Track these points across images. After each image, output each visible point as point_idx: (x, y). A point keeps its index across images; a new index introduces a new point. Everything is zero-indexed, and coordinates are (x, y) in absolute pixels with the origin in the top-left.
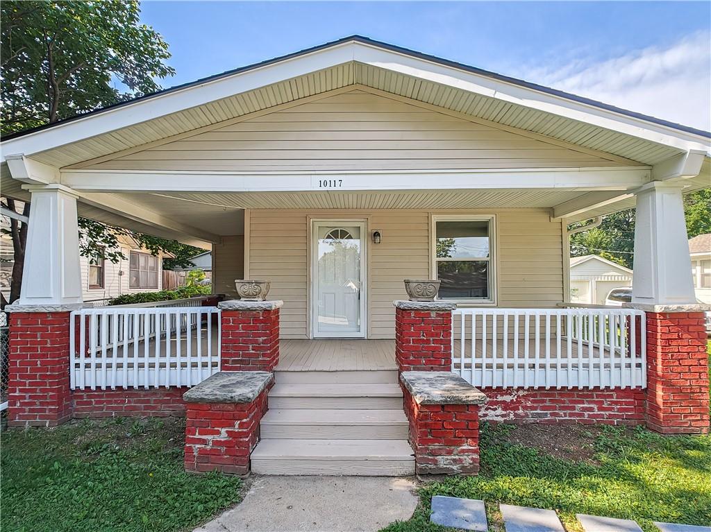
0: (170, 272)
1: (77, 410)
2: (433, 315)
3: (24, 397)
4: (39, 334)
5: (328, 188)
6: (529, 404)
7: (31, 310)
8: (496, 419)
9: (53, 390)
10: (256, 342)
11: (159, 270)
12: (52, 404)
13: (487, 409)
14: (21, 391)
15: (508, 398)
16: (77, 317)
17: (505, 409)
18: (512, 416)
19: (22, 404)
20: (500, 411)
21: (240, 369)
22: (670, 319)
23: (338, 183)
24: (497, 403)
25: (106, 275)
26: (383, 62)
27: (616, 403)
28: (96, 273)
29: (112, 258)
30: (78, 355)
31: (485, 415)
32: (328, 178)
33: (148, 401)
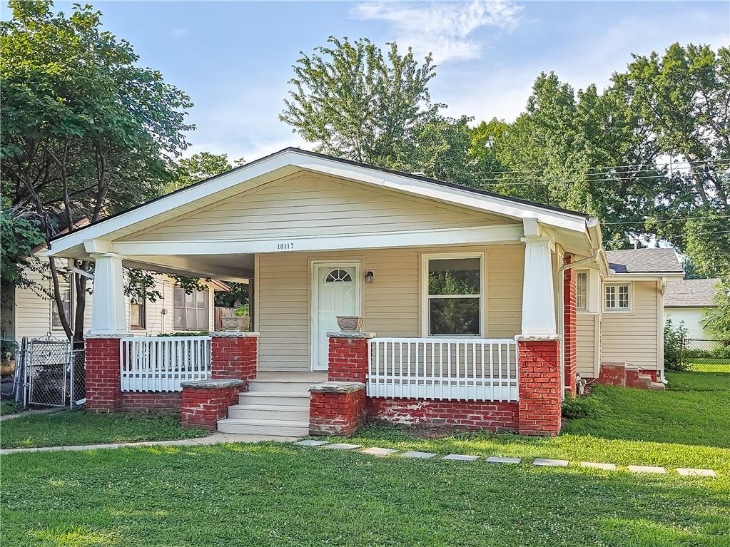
0: (224, 309)
1: (125, 406)
2: (350, 341)
3: (95, 394)
4: (102, 353)
5: (283, 250)
6: (431, 412)
7: (98, 337)
8: (405, 422)
9: (111, 390)
10: (233, 359)
11: (210, 307)
12: (110, 398)
13: (399, 415)
14: (93, 389)
15: (415, 407)
16: (124, 343)
17: (412, 415)
18: (417, 421)
19: (94, 398)
20: (409, 417)
21: (223, 377)
22: (527, 347)
23: (290, 246)
24: (407, 411)
25: (147, 314)
26: (309, 164)
27: (498, 414)
28: (137, 312)
29: (150, 297)
30: (125, 370)
31: (398, 420)
32: (283, 242)
33: (168, 402)
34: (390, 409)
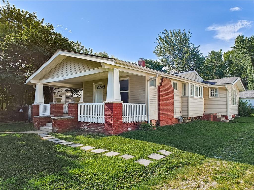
6: (91, 126)
16: (40, 106)
17: (88, 127)
30: (40, 113)
31: (85, 128)
34: (83, 125)
